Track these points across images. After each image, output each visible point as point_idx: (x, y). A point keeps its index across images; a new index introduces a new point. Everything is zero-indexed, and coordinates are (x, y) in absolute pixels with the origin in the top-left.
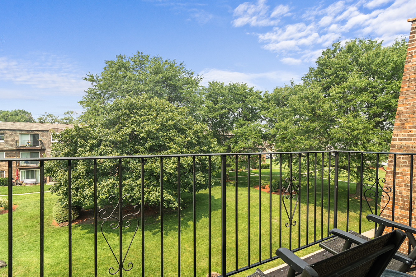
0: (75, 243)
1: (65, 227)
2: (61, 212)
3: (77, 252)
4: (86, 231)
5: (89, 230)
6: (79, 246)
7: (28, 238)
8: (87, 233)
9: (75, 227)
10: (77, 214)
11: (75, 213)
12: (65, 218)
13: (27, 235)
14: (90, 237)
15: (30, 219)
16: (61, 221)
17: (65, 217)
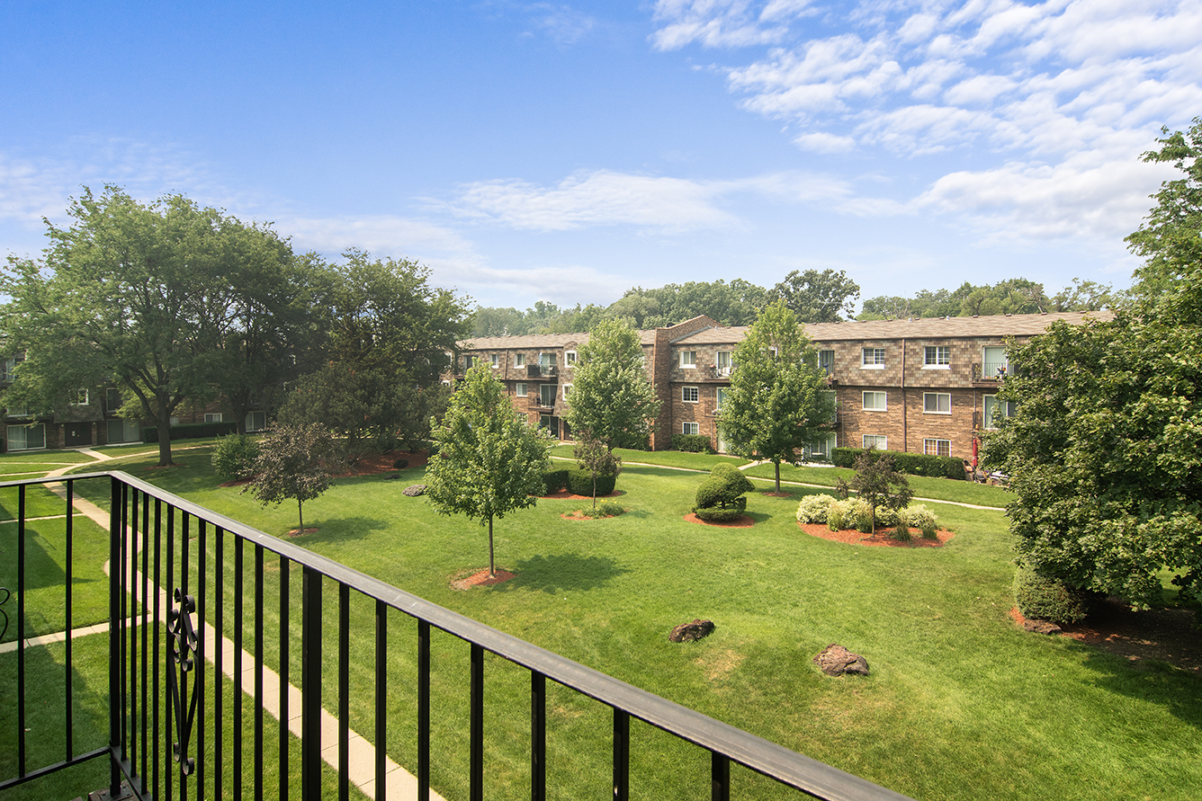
0: (1048, 698)
1: (1041, 635)
2: (1031, 585)
3: (1041, 727)
4: (1100, 675)
5: (1110, 675)
6: (1053, 713)
7: (938, 629)
8: (1099, 683)
9: (1070, 648)
10: (1082, 609)
11: (1075, 604)
12: (1043, 608)
13: (939, 619)
14: (1102, 701)
15: (963, 579)
16: (1031, 615)
17: (1043, 605)
